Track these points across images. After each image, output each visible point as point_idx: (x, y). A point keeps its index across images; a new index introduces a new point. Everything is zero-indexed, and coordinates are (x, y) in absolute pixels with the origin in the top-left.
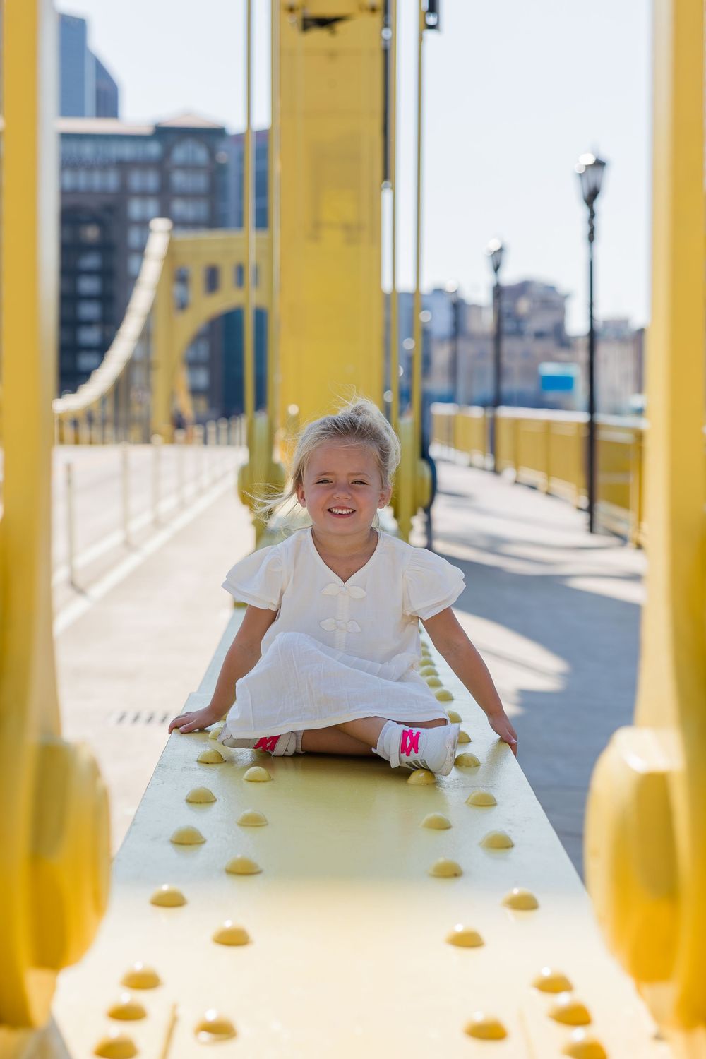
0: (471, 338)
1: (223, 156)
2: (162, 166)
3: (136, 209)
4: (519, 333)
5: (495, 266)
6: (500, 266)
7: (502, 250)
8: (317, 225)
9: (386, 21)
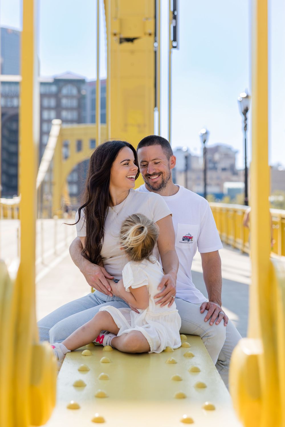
0: (194, 171)
1: (83, 92)
2: (57, 96)
3: (46, 115)
4: (215, 168)
5: (204, 141)
6: (206, 141)
7: (207, 133)
8: (126, 125)
9: (155, 39)
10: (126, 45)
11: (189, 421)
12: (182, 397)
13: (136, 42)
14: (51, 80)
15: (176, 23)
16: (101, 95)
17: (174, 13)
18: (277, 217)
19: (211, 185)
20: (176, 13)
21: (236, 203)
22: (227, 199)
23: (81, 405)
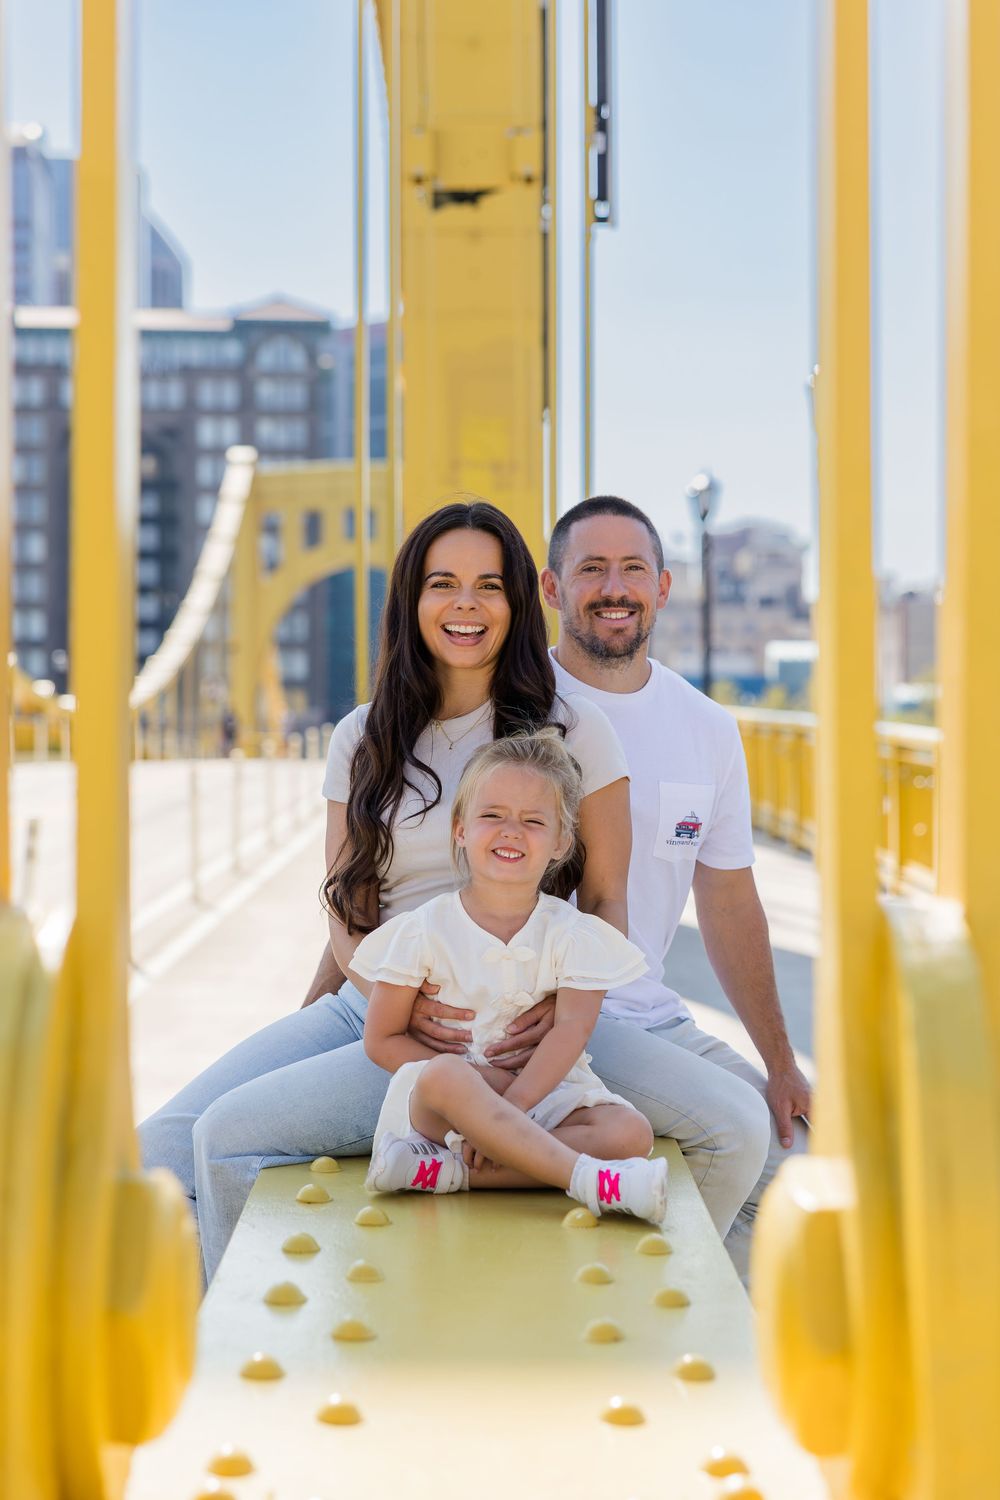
1: (326, 361)
2: (243, 374)
3: (206, 432)
4: (737, 599)
5: (702, 512)
6: (710, 513)
7: (712, 488)
8: (455, 465)
9: (545, 195)
10: (455, 213)
11: (628, 1418)
12: (610, 1337)
13: (486, 203)
14: (223, 325)
15: (607, 143)
17: (598, 113)
19: (726, 650)
20: (605, 112)
21: (803, 709)
22: (776, 694)
23: (285, 1364)
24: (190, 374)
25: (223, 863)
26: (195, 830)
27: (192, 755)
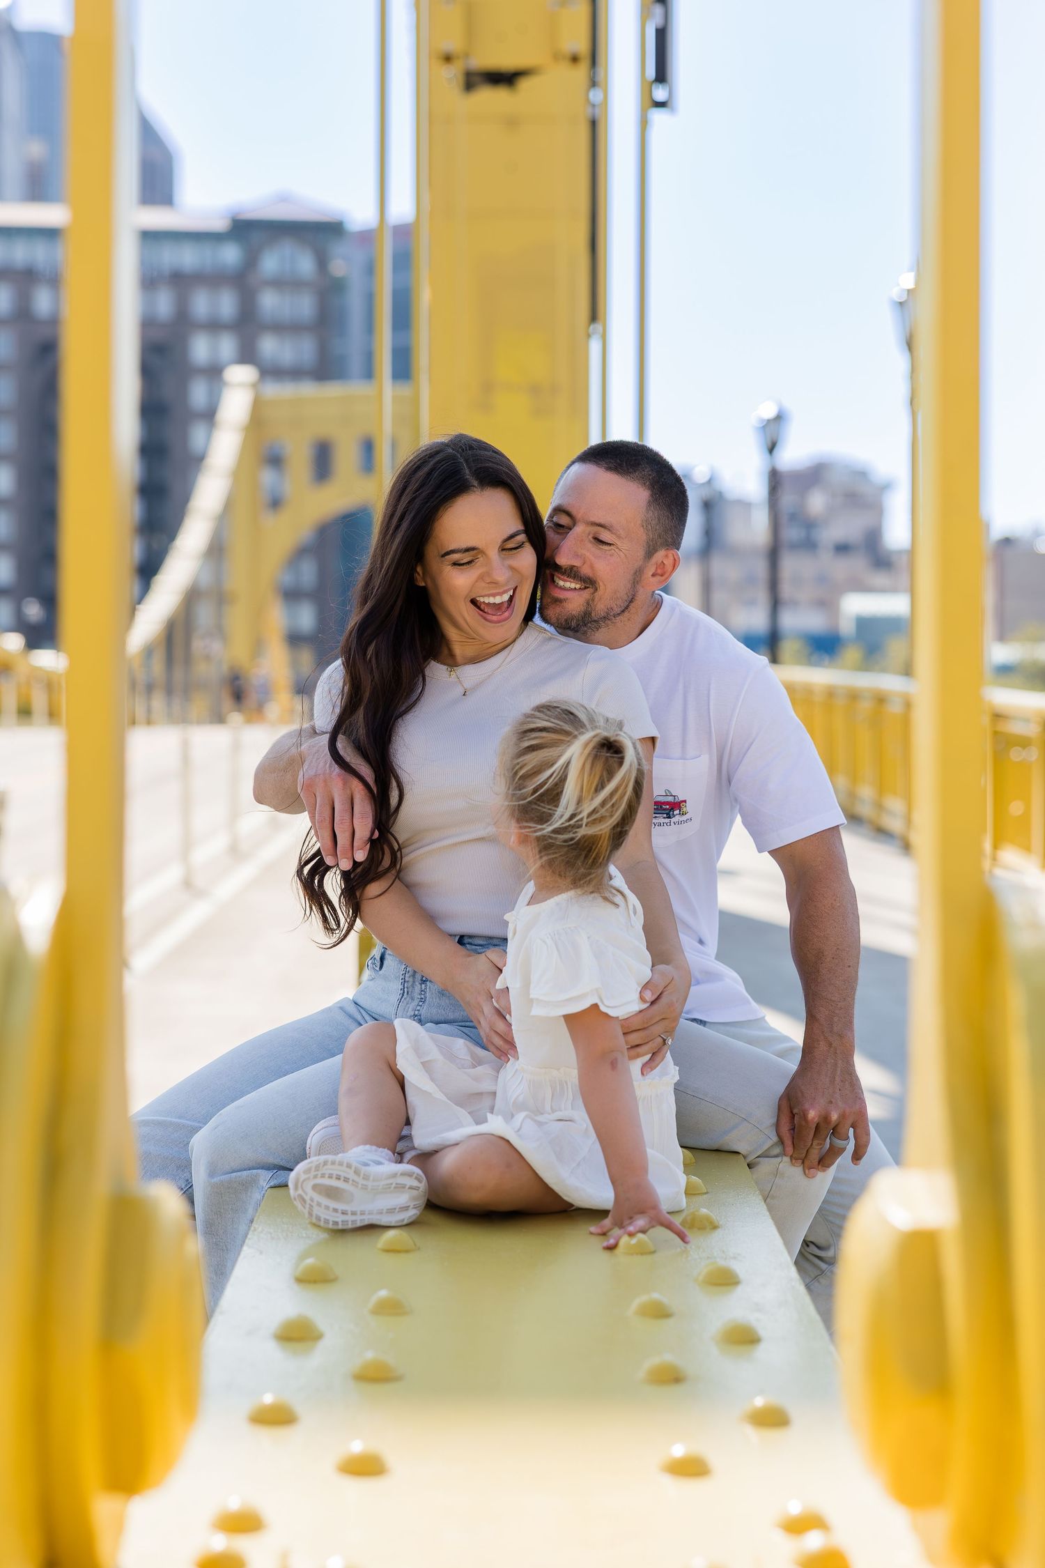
0: (734, 552)
1: (338, 267)
2: (242, 281)
3: (201, 349)
4: (809, 545)
5: (770, 444)
6: (777, 444)
7: (779, 418)
8: (488, 387)
9: (594, 77)
10: (489, 96)
11: (691, 1468)
12: (671, 1377)
13: (524, 85)
14: (219, 224)
15: (667, 16)
16: (395, 282)
18: (1027, 720)
19: (795, 604)
21: (884, 670)
22: (852, 654)
23: (300, 1409)
24: (181, 281)
25: (219, 843)
26: (186, 804)
27: (182, 720)
